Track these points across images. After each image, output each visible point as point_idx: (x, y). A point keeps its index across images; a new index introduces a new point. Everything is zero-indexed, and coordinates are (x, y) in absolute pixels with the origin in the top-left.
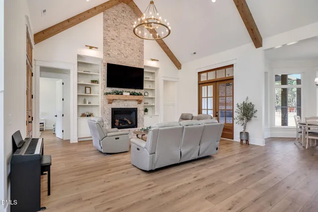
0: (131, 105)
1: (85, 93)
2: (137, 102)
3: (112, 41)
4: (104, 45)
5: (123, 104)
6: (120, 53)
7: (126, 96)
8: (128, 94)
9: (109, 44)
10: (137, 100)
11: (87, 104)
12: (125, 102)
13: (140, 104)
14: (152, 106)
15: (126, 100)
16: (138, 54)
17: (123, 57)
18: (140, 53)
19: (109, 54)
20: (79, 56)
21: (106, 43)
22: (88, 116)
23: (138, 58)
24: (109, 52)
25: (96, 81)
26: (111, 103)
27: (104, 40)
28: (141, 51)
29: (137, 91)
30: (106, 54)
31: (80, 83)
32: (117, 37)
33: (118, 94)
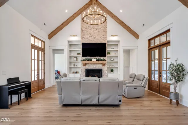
0: (98, 67)
1: (74, 61)
2: (102, 65)
3: (86, 29)
4: (81, 33)
5: (93, 66)
6: (90, 35)
7: (93, 61)
8: (95, 60)
9: (84, 32)
10: (102, 64)
11: (75, 67)
12: (94, 65)
13: (104, 66)
14: (117, 68)
15: (94, 64)
16: (103, 34)
17: (92, 37)
18: (104, 33)
19: (84, 38)
20: (69, 42)
21: (82, 31)
22: (75, 73)
23: (103, 36)
24: (84, 36)
25: (79, 54)
26: (85, 66)
27: (81, 30)
28: (105, 32)
29: (102, 58)
30: (83, 38)
31: (71, 55)
32: (88, 26)
33: (88, 60)
